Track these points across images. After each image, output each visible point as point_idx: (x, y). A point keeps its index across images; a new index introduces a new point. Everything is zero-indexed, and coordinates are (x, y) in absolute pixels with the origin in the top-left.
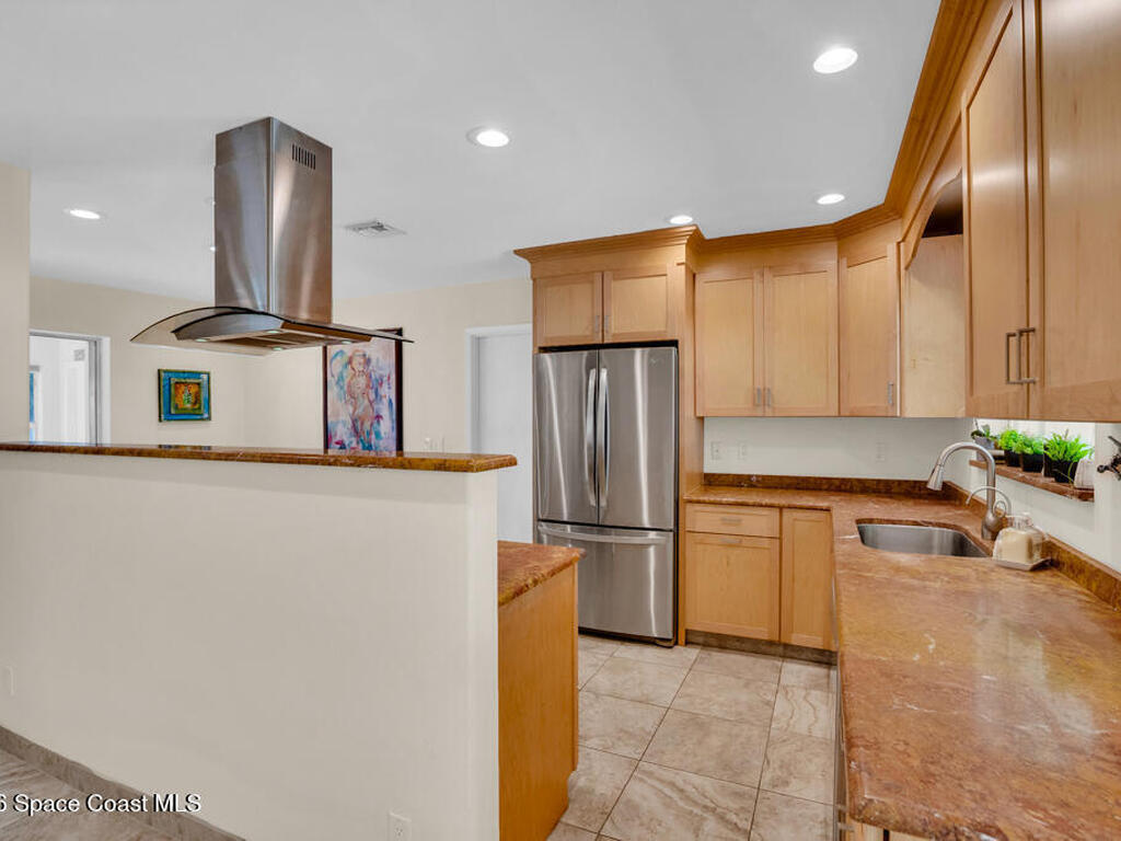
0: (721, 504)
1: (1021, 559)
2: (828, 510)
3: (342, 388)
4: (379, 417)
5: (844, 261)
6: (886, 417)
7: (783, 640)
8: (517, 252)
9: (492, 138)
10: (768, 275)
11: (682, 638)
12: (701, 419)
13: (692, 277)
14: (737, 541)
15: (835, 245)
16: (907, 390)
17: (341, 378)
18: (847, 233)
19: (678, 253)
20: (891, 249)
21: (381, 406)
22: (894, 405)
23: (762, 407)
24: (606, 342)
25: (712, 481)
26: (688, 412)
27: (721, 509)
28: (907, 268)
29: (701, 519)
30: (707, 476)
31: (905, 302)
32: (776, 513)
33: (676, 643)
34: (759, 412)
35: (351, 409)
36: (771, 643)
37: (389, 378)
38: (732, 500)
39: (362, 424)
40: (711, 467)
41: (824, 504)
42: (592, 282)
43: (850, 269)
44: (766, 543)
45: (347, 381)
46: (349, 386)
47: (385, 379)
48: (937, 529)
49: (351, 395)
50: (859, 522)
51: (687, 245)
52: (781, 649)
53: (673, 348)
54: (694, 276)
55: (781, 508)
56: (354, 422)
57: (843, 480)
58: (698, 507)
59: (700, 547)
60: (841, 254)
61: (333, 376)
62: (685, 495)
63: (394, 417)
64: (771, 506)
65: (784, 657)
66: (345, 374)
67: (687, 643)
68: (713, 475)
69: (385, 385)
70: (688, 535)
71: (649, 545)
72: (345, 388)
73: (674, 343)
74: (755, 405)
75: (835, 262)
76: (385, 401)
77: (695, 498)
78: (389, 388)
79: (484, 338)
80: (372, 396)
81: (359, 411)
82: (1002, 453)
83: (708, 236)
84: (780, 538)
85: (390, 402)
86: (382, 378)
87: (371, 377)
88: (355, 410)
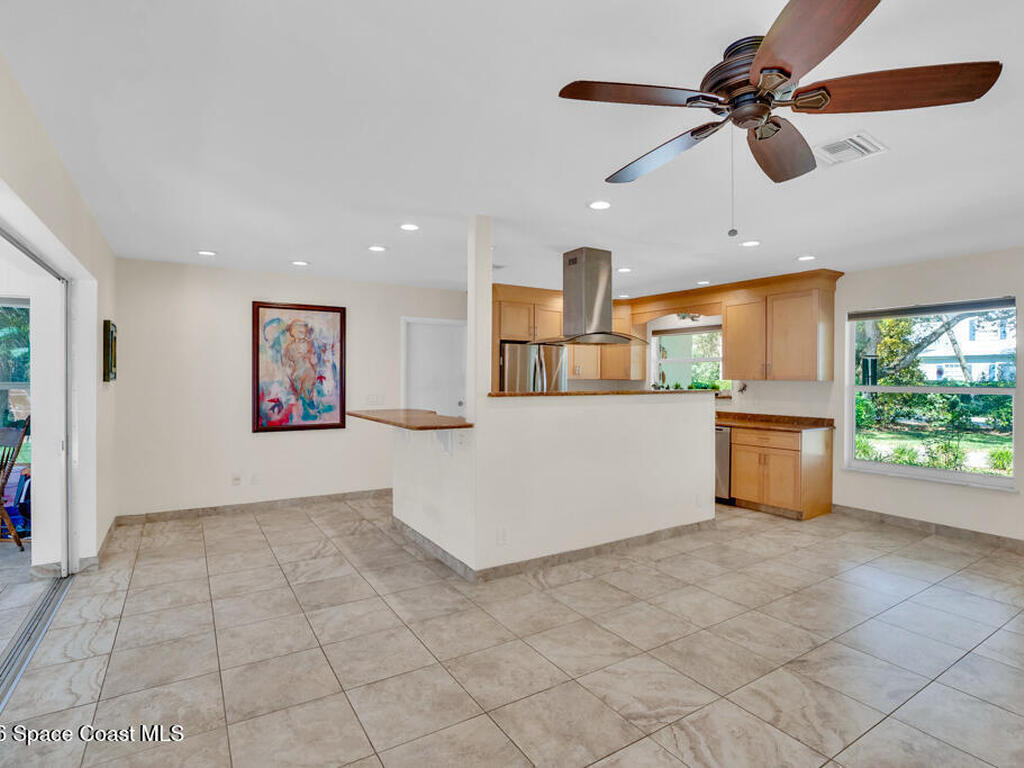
4: (321, 378)
17: (277, 342)
21: (324, 369)
35: (289, 371)
37: (333, 346)
39: (302, 383)
42: (529, 310)
45: (284, 346)
46: (287, 350)
47: (329, 346)
49: (290, 359)
56: (293, 382)
61: (266, 340)
63: (338, 377)
66: (282, 340)
69: (329, 352)
72: (283, 352)
76: (329, 365)
78: (333, 354)
80: (314, 360)
81: (300, 372)
85: (334, 366)
86: (325, 346)
87: (313, 345)
88: (294, 371)
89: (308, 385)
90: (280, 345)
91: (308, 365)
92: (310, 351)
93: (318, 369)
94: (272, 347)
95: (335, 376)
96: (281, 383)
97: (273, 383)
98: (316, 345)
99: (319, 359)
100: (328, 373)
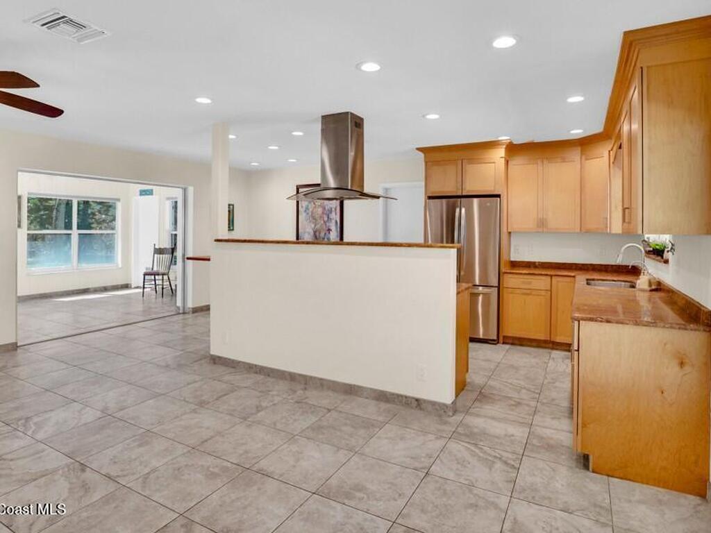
0: (521, 274)
1: (646, 287)
2: (574, 277)
3: (308, 214)
4: (329, 230)
5: (583, 157)
6: (601, 233)
7: (552, 340)
8: (418, 149)
9: (370, 67)
10: (545, 162)
11: (501, 338)
12: (510, 233)
13: (507, 162)
14: (529, 292)
15: (579, 148)
16: (613, 221)
17: (307, 208)
18: (585, 143)
19: (500, 153)
20: (606, 154)
21: (331, 224)
22: (607, 227)
23: (542, 227)
24: (463, 194)
25: (514, 264)
26: (504, 230)
27: (521, 276)
28: (613, 163)
29: (511, 281)
30: (512, 262)
31: (612, 178)
32: (549, 278)
33: (498, 343)
34: (540, 230)
35: (313, 226)
36: (545, 342)
37: (336, 209)
38: (527, 272)
39: (320, 233)
40: (515, 257)
41: (573, 274)
42: (457, 166)
43: (587, 161)
44: (543, 293)
45: (311, 210)
46: (312, 212)
47: (333, 209)
48: (623, 283)
49: (313, 218)
50: (587, 280)
51: (506, 148)
52: (551, 345)
53: (499, 199)
54: (508, 162)
55: (551, 276)
56: (315, 232)
57: (583, 265)
58: (510, 276)
59: (511, 295)
60: (582, 154)
61: (302, 207)
62: (503, 270)
63: (339, 229)
64: (547, 275)
65: (553, 349)
66: (310, 206)
67: (503, 343)
68: (515, 262)
69: (333, 213)
70: (505, 289)
71: (479, 294)
72: (310, 214)
73: (499, 196)
74: (538, 227)
75: (579, 158)
76: (333, 221)
77: (508, 271)
78: (336, 214)
79: (390, 189)
80: (326, 219)
81: (318, 226)
82: (651, 249)
83: (515, 143)
84: (551, 291)
85: (336, 222)
86: (331, 209)
87: (325, 208)
88: (315, 226)
89: (322, 235)
90: (308, 209)
91: (322, 222)
92: (323, 213)
93: (327, 224)
94: (305, 211)
95: (337, 228)
96: (309, 233)
97: (305, 233)
98: (327, 208)
99: (328, 218)
100: (333, 227)
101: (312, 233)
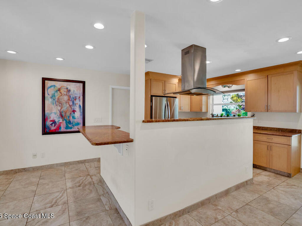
3: (54, 100)
4: (74, 111)
21: (75, 107)
24: (165, 96)
39: (65, 113)
42: (163, 83)
45: (57, 97)
46: (58, 99)
49: (59, 103)
51: (178, 79)
56: (61, 113)
66: (56, 95)
69: (77, 100)
80: (71, 103)
81: (64, 109)
85: (80, 106)
86: (76, 97)
87: (70, 97)
88: (61, 108)
89: (68, 114)
90: (55, 97)
91: (68, 105)
92: (69, 100)
94: (51, 98)
95: (80, 110)
96: (55, 114)
97: (52, 113)
98: (72, 97)
99: (73, 103)
100: (77, 109)
101: (58, 113)
